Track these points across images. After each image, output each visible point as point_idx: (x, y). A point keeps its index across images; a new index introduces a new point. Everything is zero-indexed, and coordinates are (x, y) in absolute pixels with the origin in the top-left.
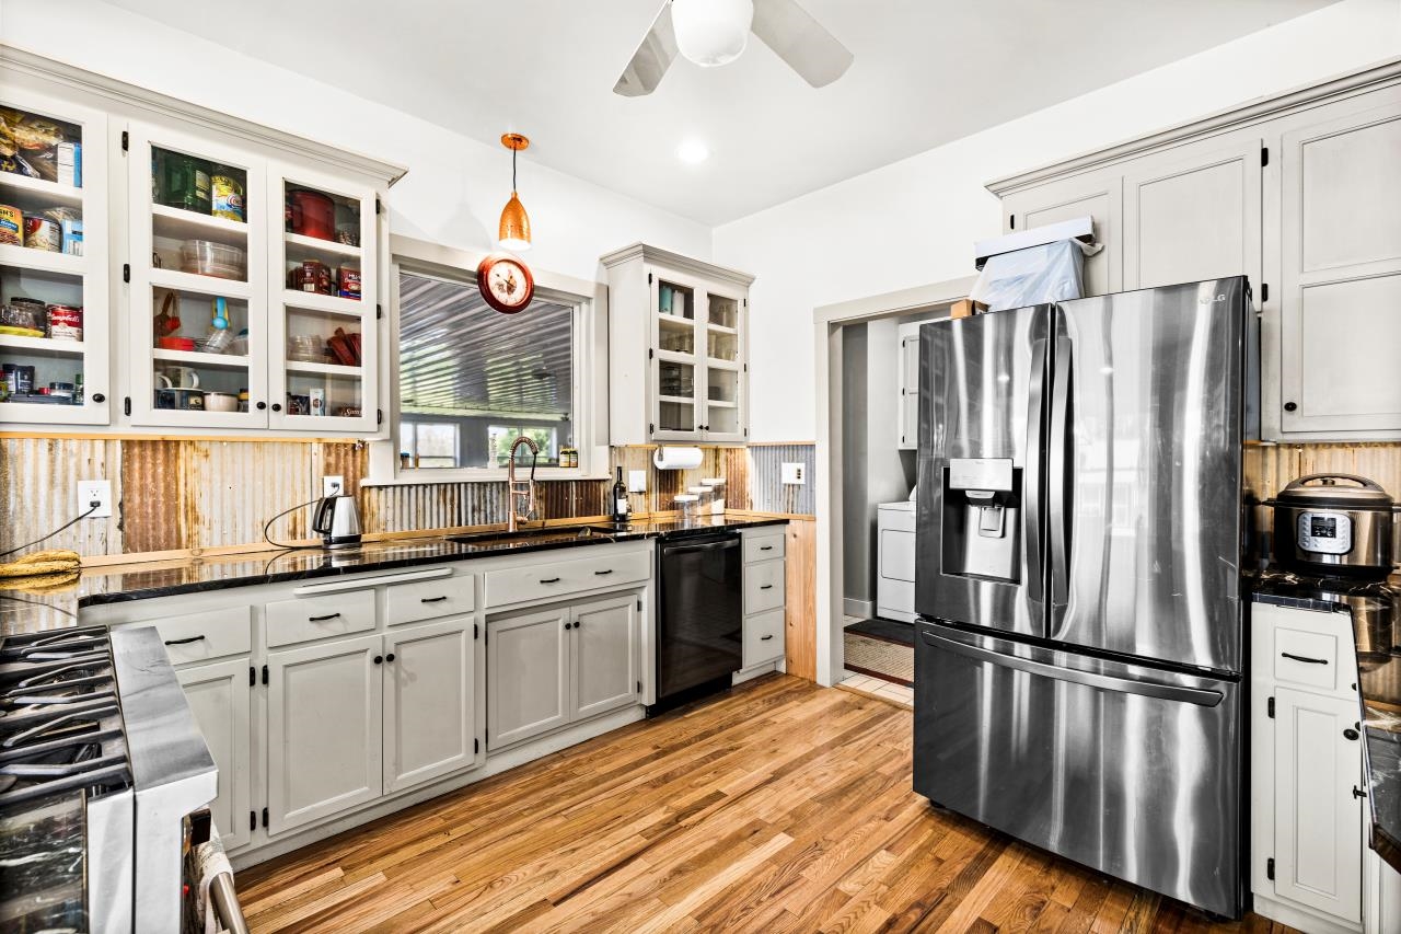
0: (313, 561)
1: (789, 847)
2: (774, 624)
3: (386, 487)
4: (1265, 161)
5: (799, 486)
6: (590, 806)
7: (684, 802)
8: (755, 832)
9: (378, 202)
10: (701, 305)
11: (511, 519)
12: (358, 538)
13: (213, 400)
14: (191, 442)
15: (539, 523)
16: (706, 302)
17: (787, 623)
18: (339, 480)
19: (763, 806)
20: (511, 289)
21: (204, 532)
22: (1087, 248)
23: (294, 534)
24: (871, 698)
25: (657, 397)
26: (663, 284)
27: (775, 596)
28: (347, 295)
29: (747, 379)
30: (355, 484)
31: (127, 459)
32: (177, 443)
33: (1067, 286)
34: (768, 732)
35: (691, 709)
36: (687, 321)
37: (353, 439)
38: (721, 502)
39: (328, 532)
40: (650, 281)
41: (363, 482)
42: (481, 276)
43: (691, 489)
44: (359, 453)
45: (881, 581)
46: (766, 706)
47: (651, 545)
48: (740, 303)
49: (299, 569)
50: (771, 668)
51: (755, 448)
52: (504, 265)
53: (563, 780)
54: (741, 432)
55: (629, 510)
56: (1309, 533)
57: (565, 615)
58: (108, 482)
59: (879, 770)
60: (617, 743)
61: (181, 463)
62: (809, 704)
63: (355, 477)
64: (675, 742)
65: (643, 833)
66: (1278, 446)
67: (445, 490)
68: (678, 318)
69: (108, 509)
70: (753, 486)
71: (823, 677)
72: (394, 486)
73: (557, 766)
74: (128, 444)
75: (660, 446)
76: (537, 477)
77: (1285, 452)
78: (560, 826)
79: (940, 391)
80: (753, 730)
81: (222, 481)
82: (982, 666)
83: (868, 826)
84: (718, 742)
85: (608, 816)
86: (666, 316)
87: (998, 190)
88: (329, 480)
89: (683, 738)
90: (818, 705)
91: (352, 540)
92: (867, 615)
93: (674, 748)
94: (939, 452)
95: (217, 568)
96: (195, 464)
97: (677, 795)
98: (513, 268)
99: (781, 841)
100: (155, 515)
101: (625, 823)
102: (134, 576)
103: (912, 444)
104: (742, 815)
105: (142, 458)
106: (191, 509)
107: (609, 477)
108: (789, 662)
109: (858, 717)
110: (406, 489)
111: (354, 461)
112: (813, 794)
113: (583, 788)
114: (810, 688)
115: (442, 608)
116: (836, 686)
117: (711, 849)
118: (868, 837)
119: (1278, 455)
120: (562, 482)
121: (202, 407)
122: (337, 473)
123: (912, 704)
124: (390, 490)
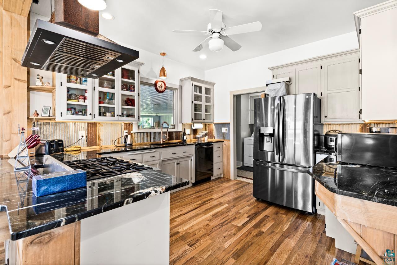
0: (122, 149)
1: (228, 206)
2: (220, 165)
3: (136, 133)
4: (321, 68)
5: (226, 133)
6: (185, 201)
7: (205, 200)
8: (221, 204)
9: (138, 71)
10: (203, 90)
11: (162, 141)
12: (132, 144)
13: (108, 114)
14: (99, 123)
15: (167, 142)
16: (204, 89)
17: (223, 165)
18: (127, 131)
19: (222, 200)
20: (161, 87)
21: (102, 142)
22: (288, 83)
23: (118, 143)
24: (243, 182)
25: (194, 112)
26: (195, 86)
27: (221, 159)
28: (131, 91)
29: (213, 107)
30: (130, 132)
31: (88, 127)
32: (97, 123)
33: (284, 92)
34: (221, 188)
35: (202, 184)
36: (200, 94)
37: (130, 122)
38: (207, 137)
39: (126, 143)
40: (192, 85)
41: (132, 132)
42: (155, 85)
43: (200, 134)
44: (131, 125)
45: (245, 157)
46: (219, 183)
47: (194, 147)
48: (212, 90)
49: (119, 150)
50: (219, 176)
51: (215, 124)
52: (160, 82)
53: (178, 197)
54: (212, 120)
55: (187, 139)
56: (329, 141)
57: (177, 161)
58: (85, 131)
59: (246, 194)
60: (188, 190)
61: (97, 127)
62: (229, 183)
63: (130, 130)
64: (200, 190)
65: (198, 205)
66: (326, 124)
67: (148, 134)
68: (198, 94)
69: (85, 137)
70: (215, 133)
71: (232, 178)
72: (138, 133)
73: (176, 194)
74: (88, 123)
75: (194, 124)
76: (169, 131)
77: (327, 125)
78: (180, 204)
79: (259, 110)
80: (217, 188)
81: (105, 132)
82: (268, 169)
83: (243, 203)
84: (210, 190)
85: (190, 202)
86: (196, 93)
87: (271, 69)
88: (125, 131)
89: (202, 189)
90: (231, 183)
91: (131, 145)
92: (241, 165)
93: (200, 191)
94: (258, 125)
95: (104, 150)
96: (100, 128)
97: (203, 199)
98: (162, 83)
99: (226, 205)
100: (93, 138)
101: (193, 203)
102: (89, 151)
103: (253, 123)
104: (218, 202)
105: (91, 126)
106: (99, 137)
107: (182, 131)
108: (224, 175)
109: (240, 185)
110: (140, 133)
111: (130, 127)
112: (232, 198)
113: (183, 198)
114: (229, 180)
115: (154, 159)
116: (235, 180)
117: (212, 207)
118: (244, 204)
119: (326, 126)
120: (172, 132)
121: (106, 116)
122: (126, 130)
123: (253, 183)
124: (137, 134)
